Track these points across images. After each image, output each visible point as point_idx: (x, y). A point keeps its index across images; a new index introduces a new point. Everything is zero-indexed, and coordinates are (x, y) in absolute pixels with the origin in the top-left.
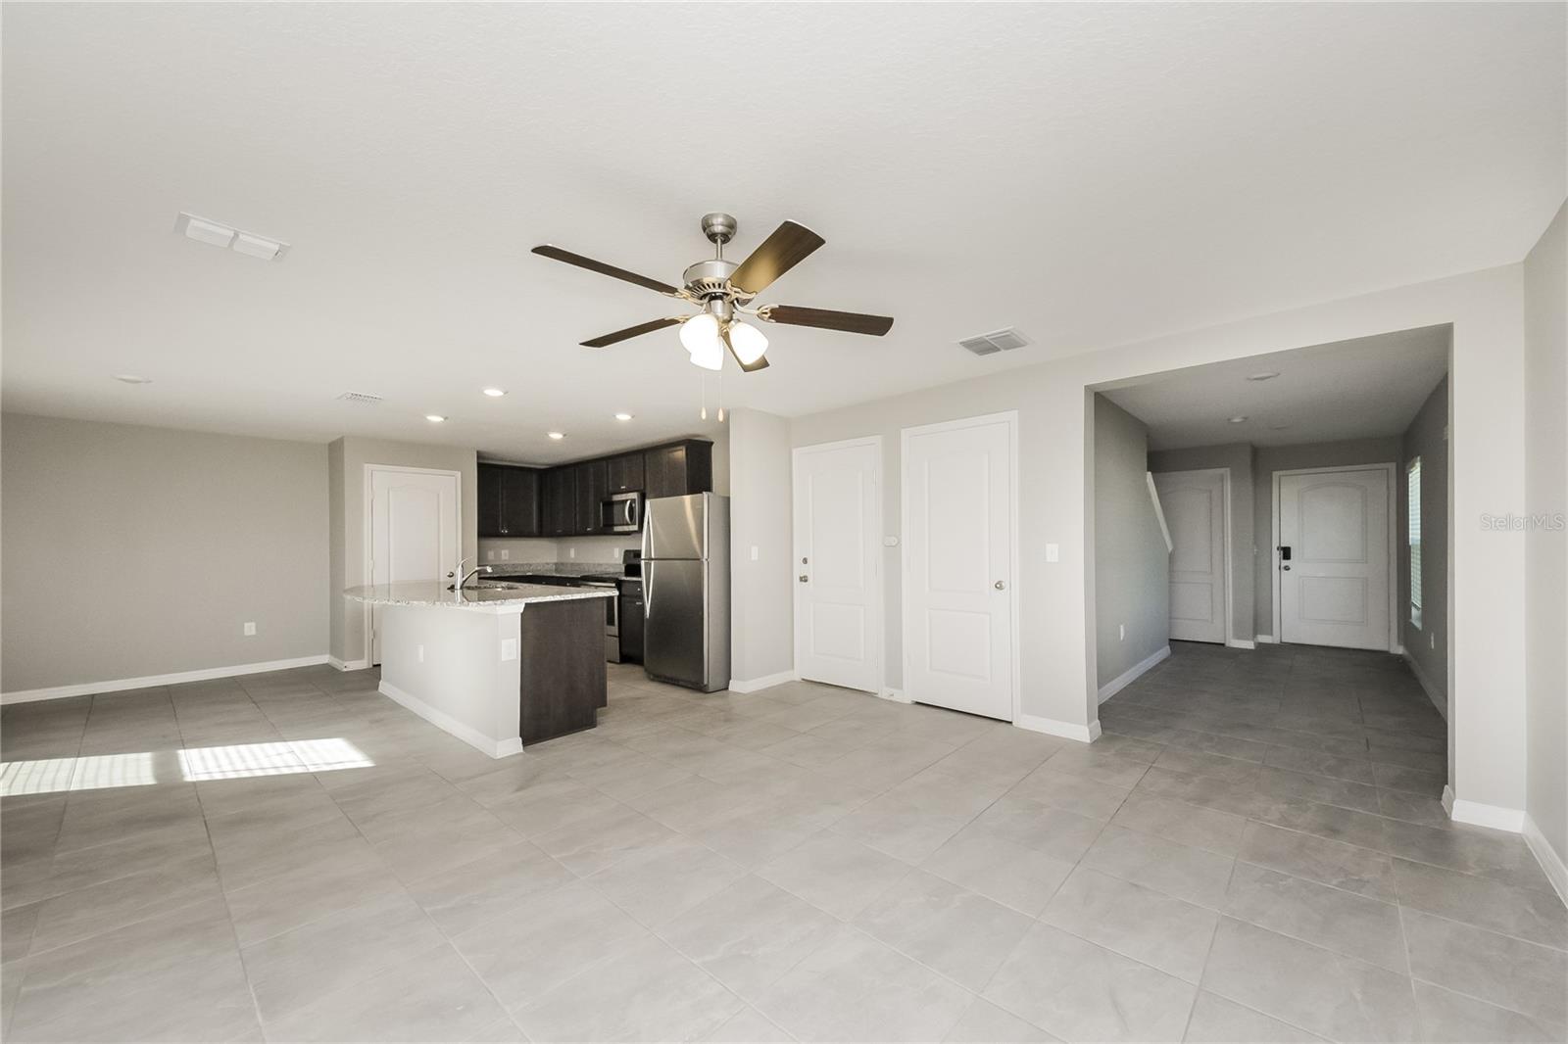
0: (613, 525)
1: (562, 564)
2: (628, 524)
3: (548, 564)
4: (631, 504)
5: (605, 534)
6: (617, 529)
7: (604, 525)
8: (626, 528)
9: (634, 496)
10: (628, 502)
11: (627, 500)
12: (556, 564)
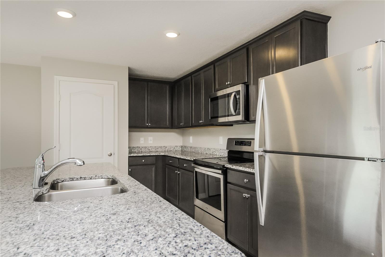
0: (218, 117)
1: (185, 147)
2: (232, 115)
3: (177, 146)
4: (235, 96)
5: (212, 125)
6: (221, 120)
7: (211, 118)
8: (231, 119)
9: (240, 87)
10: (233, 96)
11: (231, 93)
12: (182, 147)
